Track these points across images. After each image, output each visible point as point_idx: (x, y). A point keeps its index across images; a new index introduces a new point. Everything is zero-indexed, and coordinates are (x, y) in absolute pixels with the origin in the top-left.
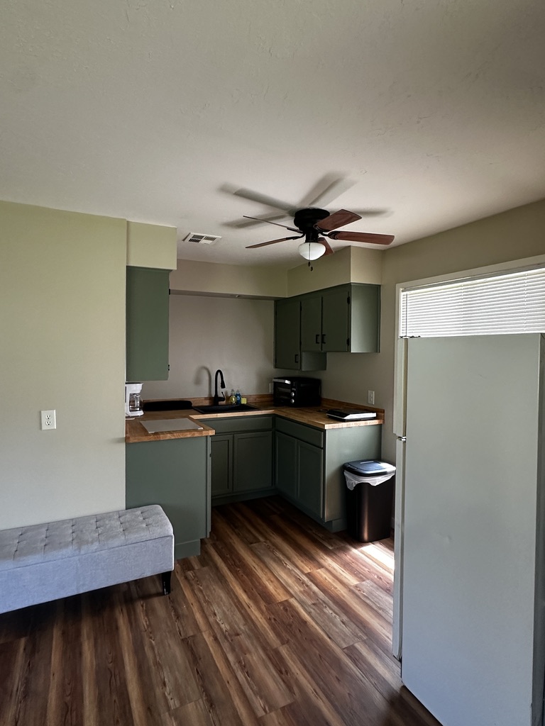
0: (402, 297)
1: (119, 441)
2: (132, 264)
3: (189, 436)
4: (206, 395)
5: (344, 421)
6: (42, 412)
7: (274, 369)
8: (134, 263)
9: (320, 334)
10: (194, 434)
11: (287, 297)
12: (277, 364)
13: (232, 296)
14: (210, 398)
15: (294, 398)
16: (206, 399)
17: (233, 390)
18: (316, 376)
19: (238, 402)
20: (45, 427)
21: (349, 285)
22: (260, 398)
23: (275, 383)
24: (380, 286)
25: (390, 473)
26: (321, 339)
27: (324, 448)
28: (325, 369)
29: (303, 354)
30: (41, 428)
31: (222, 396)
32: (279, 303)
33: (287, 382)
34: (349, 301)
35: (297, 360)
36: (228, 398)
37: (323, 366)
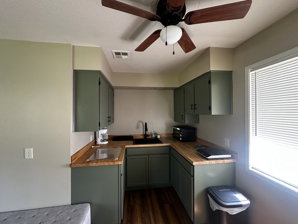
0: (251, 75)
1: (67, 166)
2: (76, 68)
3: (107, 164)
4: (142, 133)
5: (208, 159)
6: (25, 149)
7: (175, 122)
8: (77, 68)
9: (193, 104)
10: (110, 163)
11: (178, 87)
12: (175, 119)
13: (152, 88)
14: (143, 135)
15: (181, 137)
16: (141, 135)
17: (154, 132)
18: (194, 126)
19: (156, 137)
20: (26, 158)
21: (210, 73)
22: (168, 135)
23: (174, 129)
24: (231, 72)
25: (245, 206)
26: (194, 107)
27: (193, 176)
28: (199, 123)
29: (186, 115)
30: (24, 158)
31: (148, 134)
32: (176, 90)
33: (178, 129)
34: (210, 82)
35: (183, 118)
36: (151, 135)
37: (197, 121)
